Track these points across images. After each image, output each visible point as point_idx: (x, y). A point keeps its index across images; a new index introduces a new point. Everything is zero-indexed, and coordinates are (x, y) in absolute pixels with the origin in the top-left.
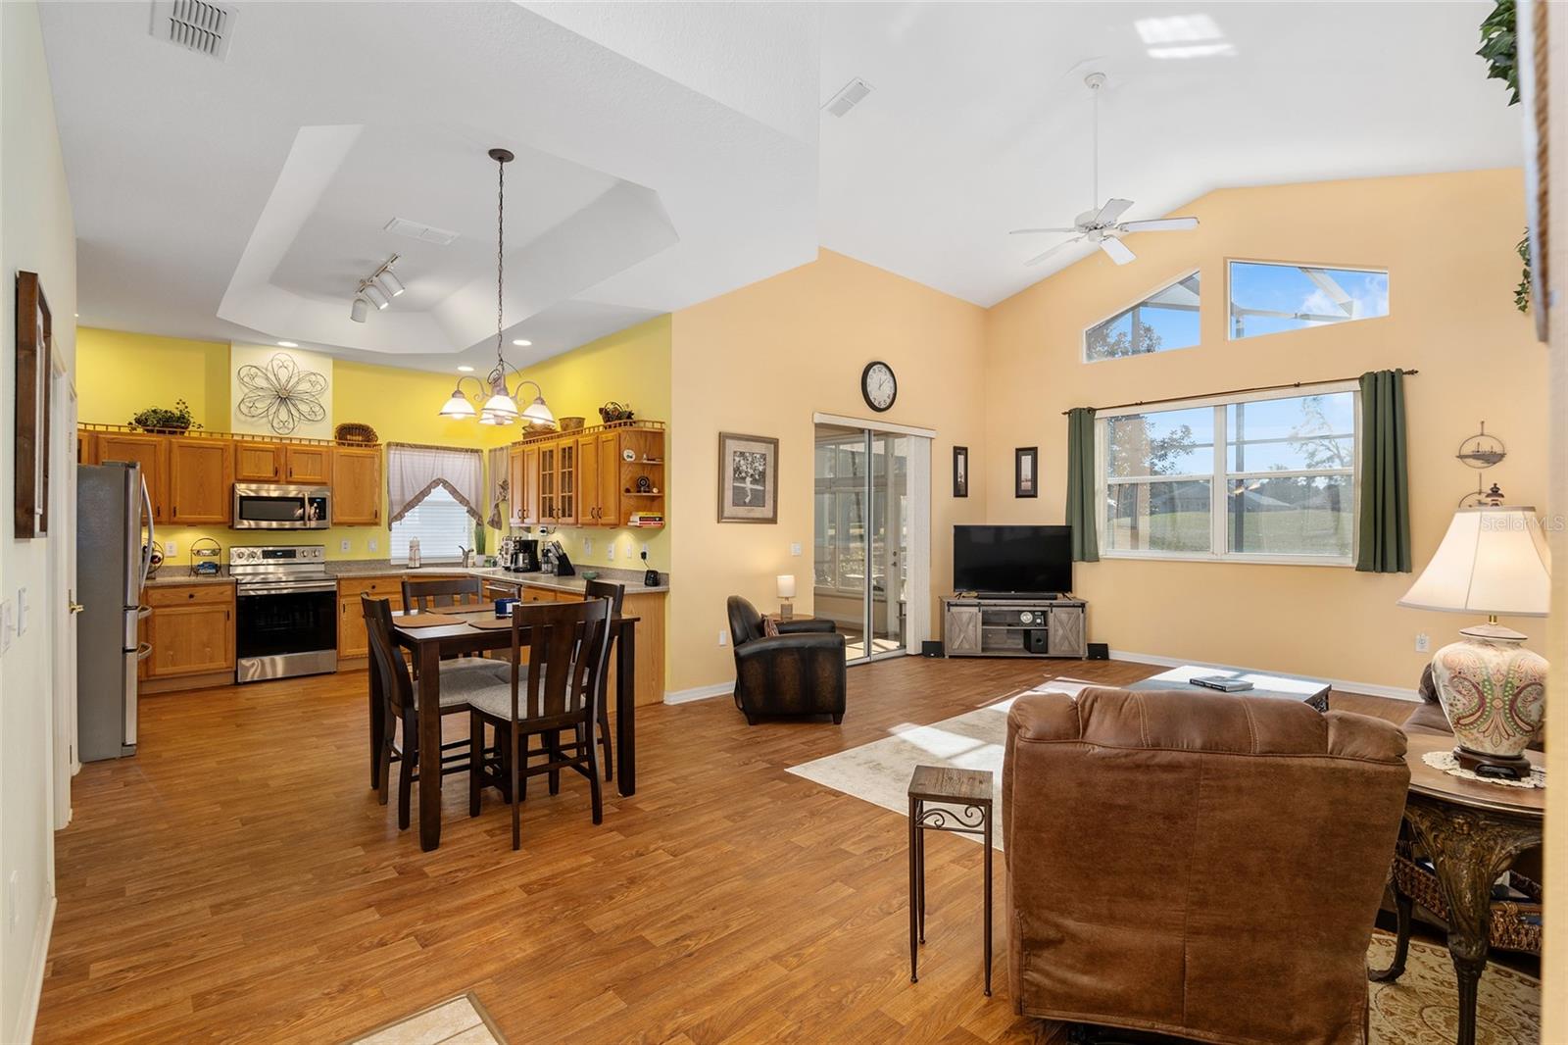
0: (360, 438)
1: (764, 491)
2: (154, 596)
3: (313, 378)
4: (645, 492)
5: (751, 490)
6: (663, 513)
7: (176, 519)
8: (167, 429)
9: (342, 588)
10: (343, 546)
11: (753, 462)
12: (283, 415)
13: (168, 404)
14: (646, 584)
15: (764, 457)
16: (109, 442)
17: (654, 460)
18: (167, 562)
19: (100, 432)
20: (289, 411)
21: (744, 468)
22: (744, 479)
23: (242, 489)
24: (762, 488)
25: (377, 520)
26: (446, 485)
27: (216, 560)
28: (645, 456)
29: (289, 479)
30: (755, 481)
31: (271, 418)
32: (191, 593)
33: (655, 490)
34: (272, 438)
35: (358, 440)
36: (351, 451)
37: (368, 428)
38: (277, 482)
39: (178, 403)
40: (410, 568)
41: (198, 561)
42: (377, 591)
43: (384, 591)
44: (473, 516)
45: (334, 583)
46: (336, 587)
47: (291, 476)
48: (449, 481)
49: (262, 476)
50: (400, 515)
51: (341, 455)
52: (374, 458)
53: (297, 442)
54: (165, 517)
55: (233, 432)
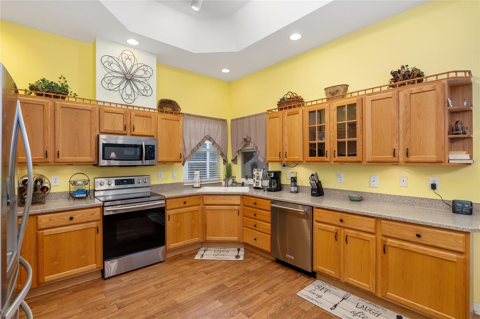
0: (171, 109)
2: (43, 221)
3: (146, 68)
7: (58, 160)
8: (52, 95)
9: (168, 204)
10: (159, 175)
12: (128, 90)
13: (54, 78)
18: (53, 190)
20: (132, 88)
23: (104, 139)
25: (181, 159)
27: (87, 188)
29: (133, 133)
31: (121, 92)
32: (70, 216)
34: (122, 105)
35: (169, 109)
36: (167, 116)
37: (175, 102)
38: (125, 134)
39: (60, 78)
40: (195, 187)
41: (73, 189)
42: (187, 205)
43: (190, 205)
44: (223, 157)
45: (164, 202)
46: (165, 204)
47: (134, 131)
48: (212, 137)
49: (116, 131)
50: (189, 157)
51: (162, 119)
52: (179, 121)
53: (137, 109)
54: (51, 159)
55: (98, 100)
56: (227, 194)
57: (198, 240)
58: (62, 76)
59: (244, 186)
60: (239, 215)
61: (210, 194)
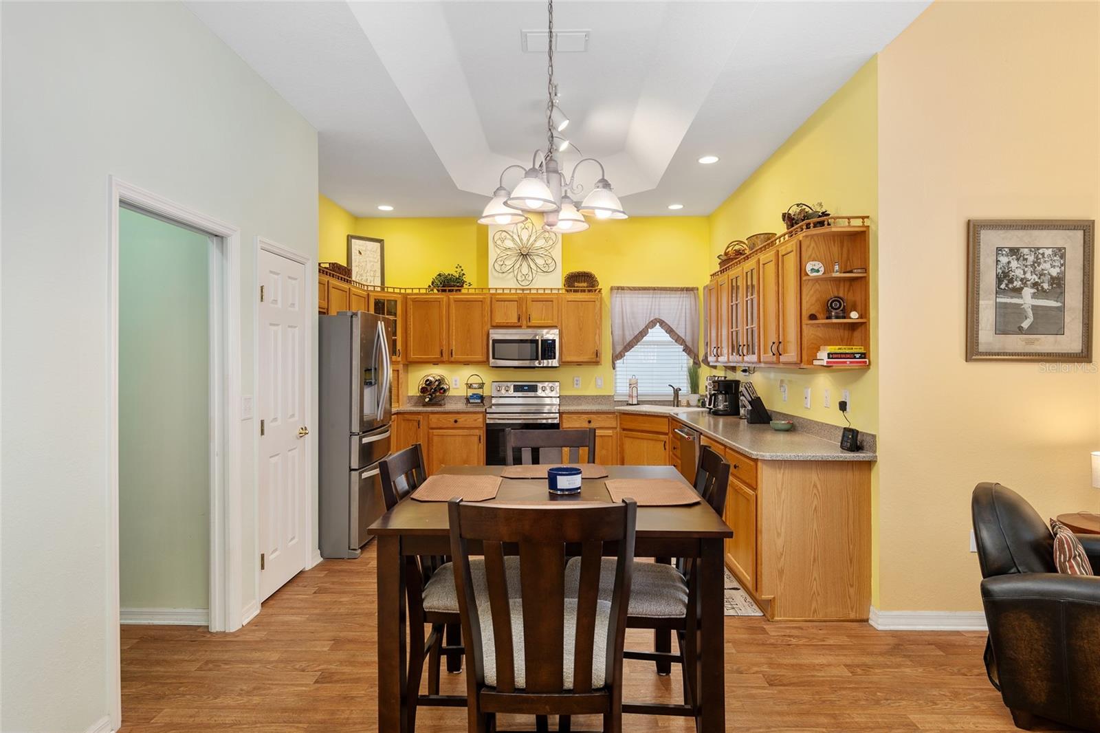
0: (585, 285)
1: (1061, 309)
2: (433, 420)
3: (547, 234)
4: (837, 317)
5: (1034, 308)
6: (866, 345)
7: (452, 359)
8: (447, 288)
9: (564, 421)
10: (576, 382)
11: (1037, 262)
12: (525, 270)
13: (450, 270)
14: (842, 447)
15: (1060, 252)
16: (415, 301)
17: (851, 272)
18: (451, 393)
19: (409, 294)
20: (529, 266)
21: (1019, 273)
22: (1018, 291)
23: (497, 334)
24: (1059, 304)
25: (598, 360)
26: (663, 324)
27: (479, 392)
28: (837, 267)
29: (530, 324)
30: (1039, 292)
31: (516, 273)
32: (456, 418)
33: (854, 315)
34: (516, 289)
35: (583, 286)
36: (576, 296)
37: (591, 275)
38: (520, 327)
39: (457, 268)
40: (630, 404)
41: (470, 392)
42: (592, 424)
43: (599, 426)
45: (557, 417)
46: (559, 419)
47: (530, 322)
48: (665, 321)
49: (509, 323)
51: (568, 301)
52: (595, 301)
53: (535, 291)
54: (445, 358)
55: (489, 287)
56: (649, 414)
58: (458, 264)
60: (665, 449)
61: (627, 412)
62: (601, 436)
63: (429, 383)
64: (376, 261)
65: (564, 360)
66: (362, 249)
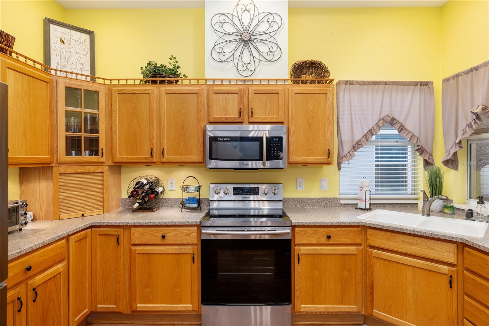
0: (314, 75)
2: (135, 235)
3: (271, 18)
7: (164, 160)
8: (158, 79)
9: (297, 236)
10: (298, 183)
12: (246, 57)
16: (120, 93)
18: (166, 196)
19: (114, 86)
20: (251, 54)
23: (212, 131)
25: (330, 160)
26: (394, 121)
29: (252, 120)
31: (236, 61)
32: (164, 233)
34: (237, 80)
35: (312, 77)
36: (305, 88)
37: (320, 64)
38: (241, 123)
39: (171, 59)
40: (360, 209)
41: (186, 195)
42: (332, 241)
43: (340, 242)
44: (423, 155)
45: (289, 231)
46: (290, 234)
47: (252, 117)
48: (397, 117)
49: (228, 118)
50: (348, 155)
51: (295, 93)
52: (326, 94)
53: (257, 83)
54: (156, 158)
55: (206, 78)
56: (419, 234)
57: (356, 310)
58: (172, 56)
59: (473, 218)
60: (451, 287)
61: (380, 227)
62: (342, 254)
63: (140, 186)
64: (84, 53)
65: (290, 161)
66: (65, 37)
